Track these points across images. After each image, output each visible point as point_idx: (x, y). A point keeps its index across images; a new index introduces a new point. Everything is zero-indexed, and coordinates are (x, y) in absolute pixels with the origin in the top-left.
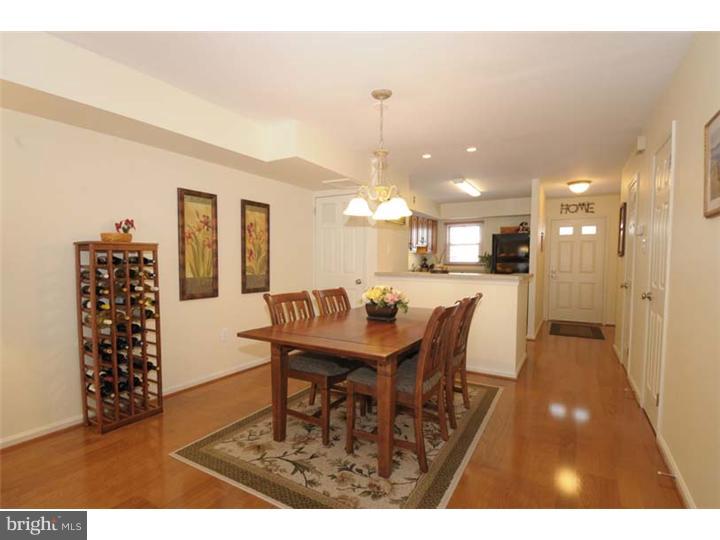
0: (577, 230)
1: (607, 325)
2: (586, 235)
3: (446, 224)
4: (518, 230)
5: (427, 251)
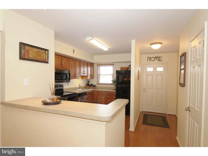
0: (155, 69)
1: (168, 115)
2: (159, 71)
3: (98, 65)
4: (128, 68)
5: (87, 78)
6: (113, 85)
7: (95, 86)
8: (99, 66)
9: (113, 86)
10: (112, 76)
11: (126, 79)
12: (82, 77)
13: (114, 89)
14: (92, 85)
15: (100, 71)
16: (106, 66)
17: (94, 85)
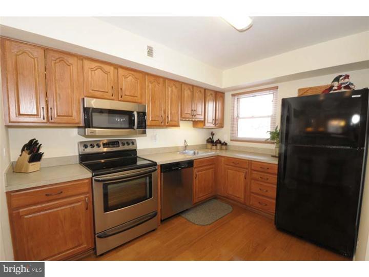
3: (233, 95)
5: (204, 125)
6: (273, 143)
7: (225, 144)
8: (236, 98)
9: (273, 145)
10: (270, 119)
11: (310, 129)
12: (196, 123)
13: (274, 154)
14: (219, 142)
15: (238, 108)
16: (254, 94)
17: (223, 142)
